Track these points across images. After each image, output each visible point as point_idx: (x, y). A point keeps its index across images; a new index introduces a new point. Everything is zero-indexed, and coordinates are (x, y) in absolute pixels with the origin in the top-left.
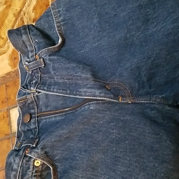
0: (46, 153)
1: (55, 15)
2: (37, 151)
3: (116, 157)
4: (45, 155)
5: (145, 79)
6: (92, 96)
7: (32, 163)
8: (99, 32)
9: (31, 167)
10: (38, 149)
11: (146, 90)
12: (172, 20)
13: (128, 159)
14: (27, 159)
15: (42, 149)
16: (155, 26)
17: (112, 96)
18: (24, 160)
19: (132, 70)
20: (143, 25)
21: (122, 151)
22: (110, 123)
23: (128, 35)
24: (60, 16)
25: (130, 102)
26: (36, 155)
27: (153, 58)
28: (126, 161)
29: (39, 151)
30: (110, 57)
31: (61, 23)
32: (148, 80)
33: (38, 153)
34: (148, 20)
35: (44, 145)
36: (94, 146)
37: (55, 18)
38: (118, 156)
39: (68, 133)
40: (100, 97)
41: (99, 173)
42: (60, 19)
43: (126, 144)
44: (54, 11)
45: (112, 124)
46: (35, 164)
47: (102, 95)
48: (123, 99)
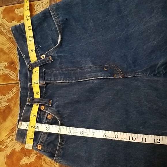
0: (58, 111)
1: (54, 17)
2: (52, 108)
3: (112, 113)
4: (57, 112)
5: (131, 62)
6: (96, 77)
7: (46, 116)
8: (94, 33)
9: (45, 118)
10: (53, 107)
11: (131, 69)
12: (143, 23)
13: (120, 113)
14: (43, 113)
15: (56, 107)
16: (134, 28)
17: (109, 74)
18: (41, 114)
19: (121, 57)
20: (125, 28)
21: (116, 109)
22: (108, 91)
23: (116, 35)
24: (59, 18)
25: (122, 77)
26: (51, 111)
27: (135, 49)
28: (118, 115)
29: (54, 109)
30: (105, 49)
31: (60, 23)
32: (133, 63)
33: (53, 110)
34: (129, 25)
35: (58, 105)
36: (96, 107)
37: (55, 19)
38: (113, 112)
39: (77, 98)
40: (102, 77)
41: (99, 124)
42: (59, 20)
43: (118, 104)
44: (54, 13)
45: (109, 92)
46: (48, 117)
47: (103, 75)
48: (117, 75)
